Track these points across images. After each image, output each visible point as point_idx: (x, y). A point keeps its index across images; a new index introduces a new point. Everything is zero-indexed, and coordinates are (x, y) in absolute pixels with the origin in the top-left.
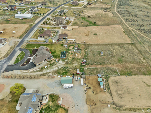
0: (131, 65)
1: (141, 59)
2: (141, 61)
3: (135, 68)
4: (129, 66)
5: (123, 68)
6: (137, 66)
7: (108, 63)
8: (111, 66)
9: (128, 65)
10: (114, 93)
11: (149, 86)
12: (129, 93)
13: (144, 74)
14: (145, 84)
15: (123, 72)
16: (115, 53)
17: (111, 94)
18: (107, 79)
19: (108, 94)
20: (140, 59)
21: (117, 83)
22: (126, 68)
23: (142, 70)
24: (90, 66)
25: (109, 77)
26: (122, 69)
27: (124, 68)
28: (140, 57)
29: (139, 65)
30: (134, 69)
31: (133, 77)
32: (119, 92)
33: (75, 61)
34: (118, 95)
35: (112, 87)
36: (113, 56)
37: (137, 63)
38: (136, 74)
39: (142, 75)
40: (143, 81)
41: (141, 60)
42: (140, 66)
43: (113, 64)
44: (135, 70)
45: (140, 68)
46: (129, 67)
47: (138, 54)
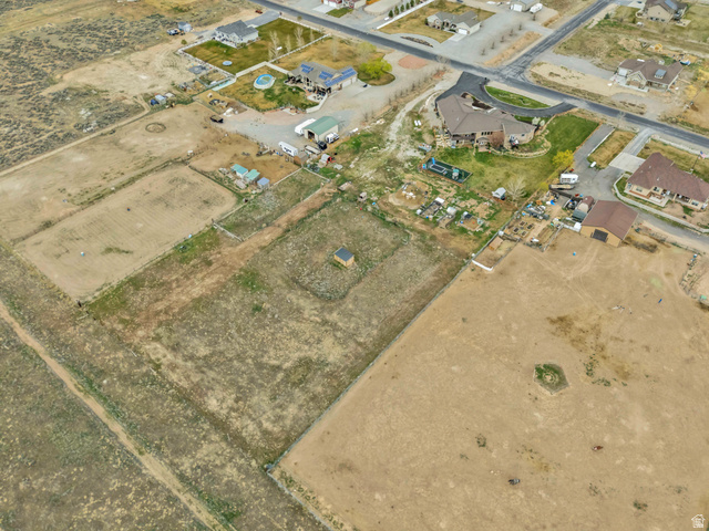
0: (197, 291)
1: (170, 356)
2: (165, 340)
3: (178, 287)
4: (203, 279)
5: (219, 256)
6: (174, 298)
7: (282, 239)
8: (267, 238)
9: (208, 281)
10: (197, 178)
11: (109, 250)
12: (160, 200)
13: (135, 282)
14: (122, 248)
15: (210, 244)
16: (302, 302)
17: (203, 173)
18: (240, 196)
19: (208, 169)
20: (175, 348)
21: (206, 202)
22: (209, 264)
23: (148, 291)
24: (326, 197)
25: (238, 202)
26: (220, 253)
27: (218, 260)
28: (180, 361)
29: (166, 313)
30: (177, 280)
31: (168, 249)
32: (186, 186)
33: (383, 179)
34: (184, 181)
35: (210, 186)
36: (294, 282)
37: (179, 313)
38: (163, 264)
39: (141, 271)
40: (132, 253)
41: (167, 347)
42: (160, 306)
43: (262, 248)
44: (174, 278)
45: (157, 300)
46: (200, 276)
47: (196, 378)
